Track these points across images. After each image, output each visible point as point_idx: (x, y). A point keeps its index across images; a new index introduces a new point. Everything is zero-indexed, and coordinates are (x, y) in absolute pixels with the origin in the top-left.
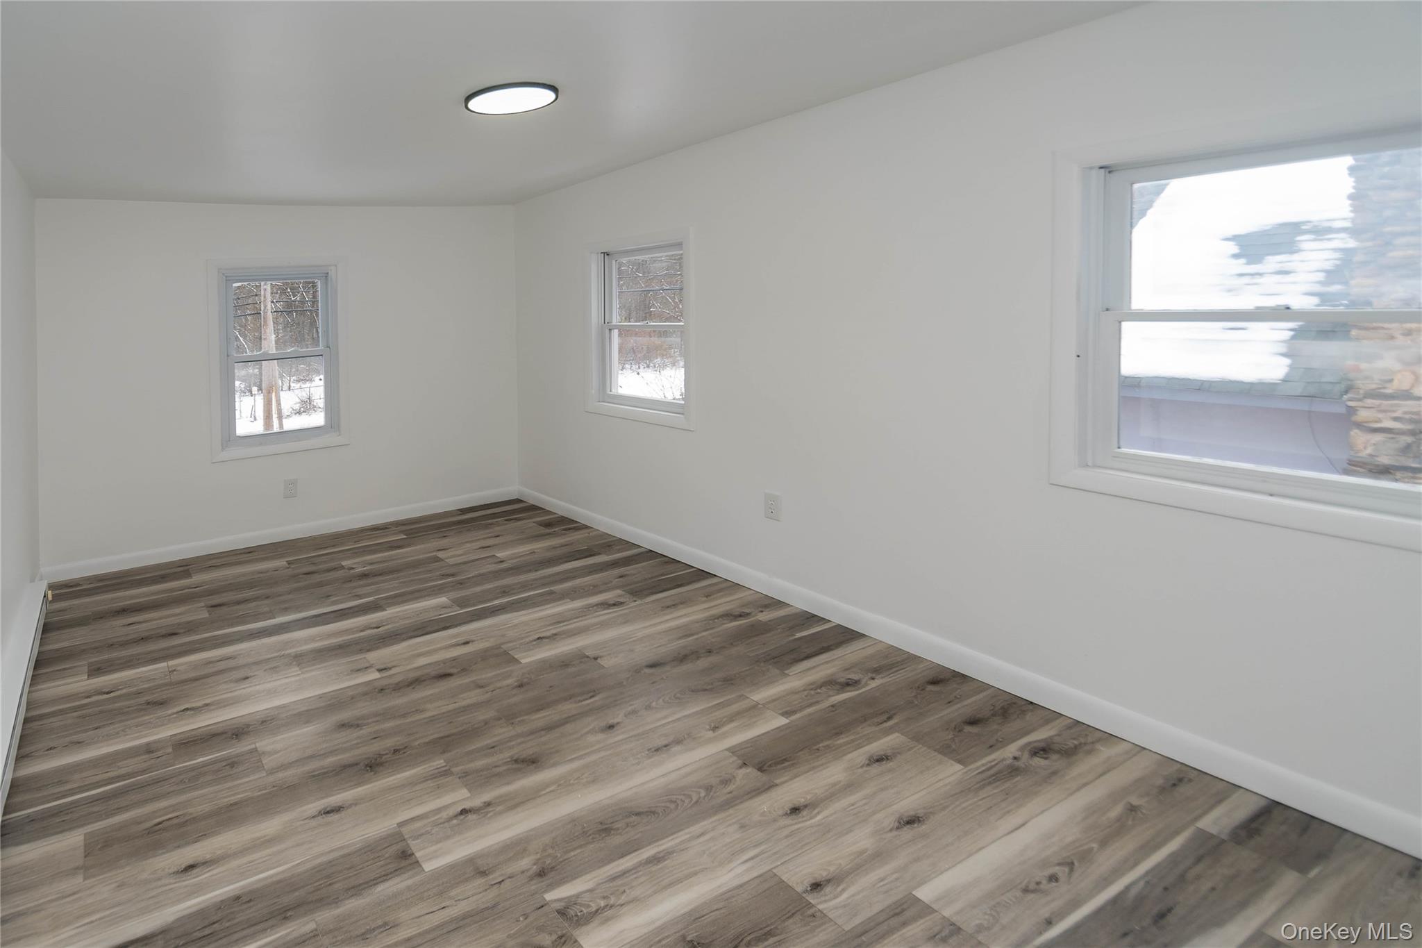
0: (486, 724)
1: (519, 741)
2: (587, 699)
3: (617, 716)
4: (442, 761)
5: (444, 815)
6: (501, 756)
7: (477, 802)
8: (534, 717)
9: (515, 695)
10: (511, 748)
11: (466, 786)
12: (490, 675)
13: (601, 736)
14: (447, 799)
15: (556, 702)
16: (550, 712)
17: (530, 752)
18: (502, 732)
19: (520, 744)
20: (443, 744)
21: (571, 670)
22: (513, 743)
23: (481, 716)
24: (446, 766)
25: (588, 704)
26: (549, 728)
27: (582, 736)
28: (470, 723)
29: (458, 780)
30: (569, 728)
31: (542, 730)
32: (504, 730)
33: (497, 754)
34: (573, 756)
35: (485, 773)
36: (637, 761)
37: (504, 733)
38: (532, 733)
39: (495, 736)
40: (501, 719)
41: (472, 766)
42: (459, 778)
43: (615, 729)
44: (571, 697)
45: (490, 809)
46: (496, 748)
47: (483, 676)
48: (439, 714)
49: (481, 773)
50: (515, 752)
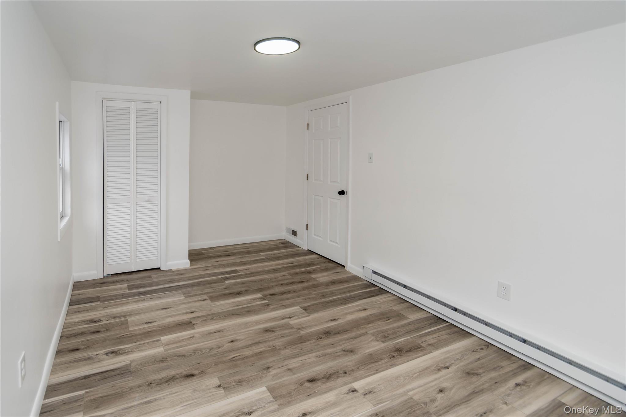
0: (285, 347)
1: (271, 339)
2: (237, 356)
3: (227, 346)
4: (301, 333)
5: (296, 317)
6: (278, 333)
7: (286, 320)
8: (264, 349)
9: (272, 362)
10: (275, 336)
11: (291, 325)
12: (285, 379)
13: (238, 338)
14: (297, 321)
15: (252, 356)
16: (256, 350)
17: (267, 334)
18: (278, 343)
19: (271, 337)
20: (302, 340)
21: (237, 378)
22: (274, 338)
23: (287, 352)
24: (300, 331)
25: (237, 353)
26: (258, 343)
27: (245, 339)
28: (293, 348)
29: (294, 327)
30: (250, 343)
31: (261, 342)
32: (277, 344)
33: (280, 334)
34: (251, 331)
35: (284, 328)
36: (229, 328)
37: (277, 343)
38: (265, 341)
39: (281, 341)
40: (278, 349)
41: (290, 331)
42: (293, 327)
43: (231, 341)
44: (244, 358)
45: (282, 318)
46: (280, 336)
47: (289, 378)
48: (308, 354)
49: (286, 328)
50: (273, 334)
